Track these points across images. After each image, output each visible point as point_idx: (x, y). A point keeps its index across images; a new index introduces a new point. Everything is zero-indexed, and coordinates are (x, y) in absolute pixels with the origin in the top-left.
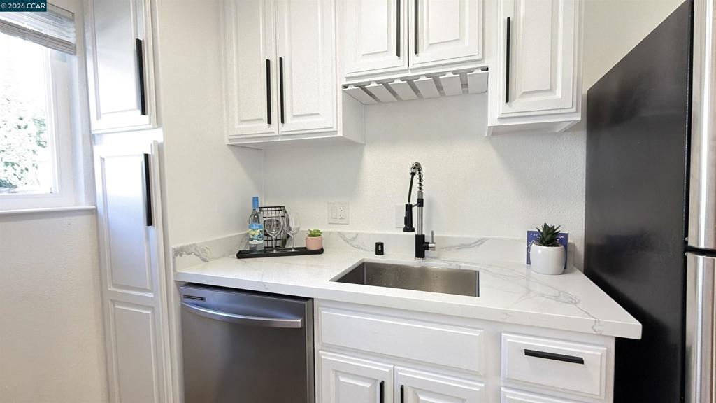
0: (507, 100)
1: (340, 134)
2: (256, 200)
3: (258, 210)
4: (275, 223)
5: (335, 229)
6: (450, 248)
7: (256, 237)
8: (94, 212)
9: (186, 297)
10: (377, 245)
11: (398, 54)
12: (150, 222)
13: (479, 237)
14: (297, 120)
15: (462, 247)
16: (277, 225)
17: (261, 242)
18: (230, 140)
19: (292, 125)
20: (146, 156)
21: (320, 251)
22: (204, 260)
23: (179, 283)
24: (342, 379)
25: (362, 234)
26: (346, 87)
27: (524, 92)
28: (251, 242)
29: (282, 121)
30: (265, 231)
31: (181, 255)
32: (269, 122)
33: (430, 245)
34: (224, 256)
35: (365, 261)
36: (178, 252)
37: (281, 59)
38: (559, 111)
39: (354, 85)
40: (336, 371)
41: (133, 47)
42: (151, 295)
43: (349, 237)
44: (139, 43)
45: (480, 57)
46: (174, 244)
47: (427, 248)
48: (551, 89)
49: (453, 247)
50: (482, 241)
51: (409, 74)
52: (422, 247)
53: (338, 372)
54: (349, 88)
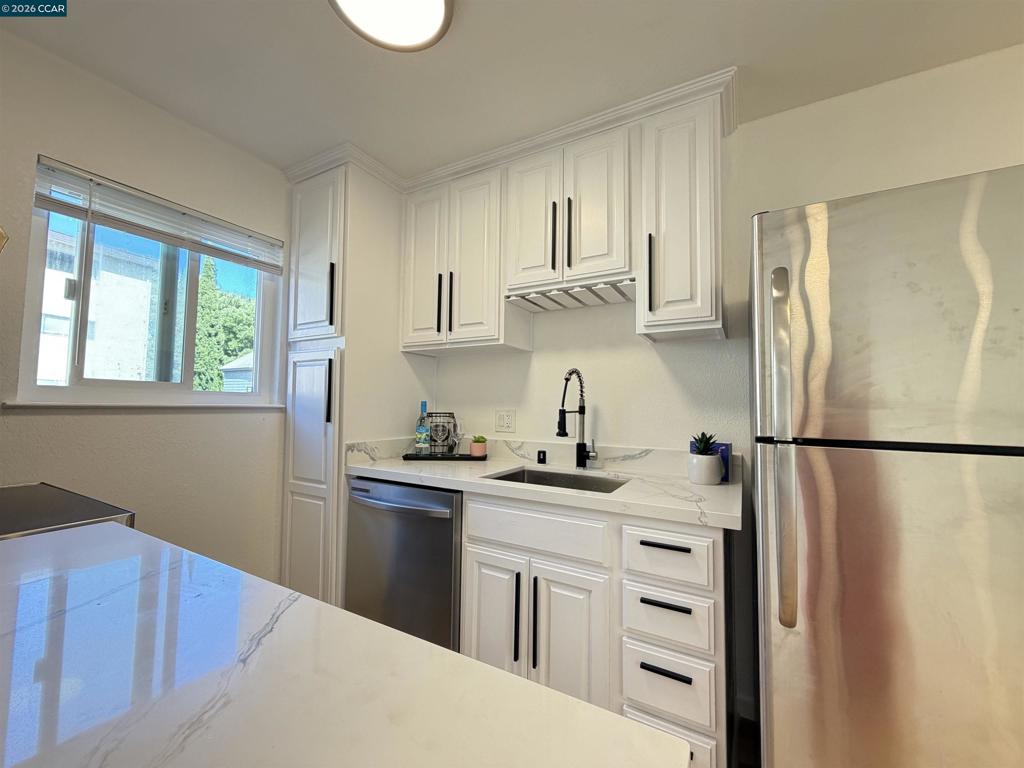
0: (650, 309)
1: (502, 342)
2: (424, 405)
3: (425, 414)
4: (441, 428)
5: (500, 437)
6: (614, 459)
7: (422, 440)
8: (283, 410)
9: (354, 489)
10: (539, 452)
11: (554, 267)
12: (328, 419)
13: (644, 448)
14: (464, 329)
15: (625, 458)
16: (443, 430)
17: (427, 445)
18: (404, 347)
19: (459, 333)
20: (330, 361)
21: (483, 458)
22: (373, 459)
23: (349, 477)
24: (483, 571)
25: (527, 443)
26: (509, 297)
27: (668, 302)
28: (417, 445)
29: (450, 330)
30: (431, 437)
31: (352, 451)
32: (439, 330)
33: (591, 454)
34: (391, 457)
35: (526, 468)
36: (350, 448)
37: (451, 273)
38: (699, 320)
39: (516, 296)
40: (479, 563)
41: (328, 269)
42: (324, 487)
43: (514, 446)
44: (332, 266)
45: (627, 269)
46: (347, 441)
47: (588, 457)
48: (692, 298)
49: (618, 458)
50: (647, 452)
51: (564, 285)
52: (583, 455)
53: (481, 564)
54: (512, 298)
